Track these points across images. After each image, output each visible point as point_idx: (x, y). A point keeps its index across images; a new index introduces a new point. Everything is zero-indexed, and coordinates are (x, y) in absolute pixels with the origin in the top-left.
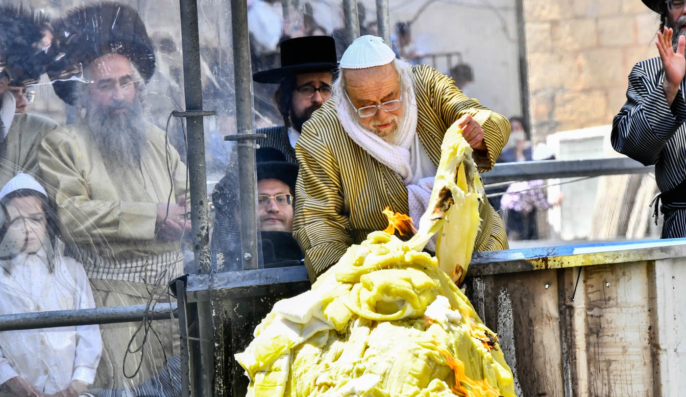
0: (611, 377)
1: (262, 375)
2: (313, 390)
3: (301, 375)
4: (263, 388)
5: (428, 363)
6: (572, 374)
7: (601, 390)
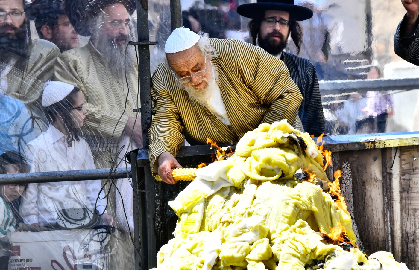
0: (416, 220)
1: (186, 215)
2: (219, 225)
3: (211, 215)
4: (186, 223)
5: (295, 209)
6: (390, 217)
7: (410, 228)
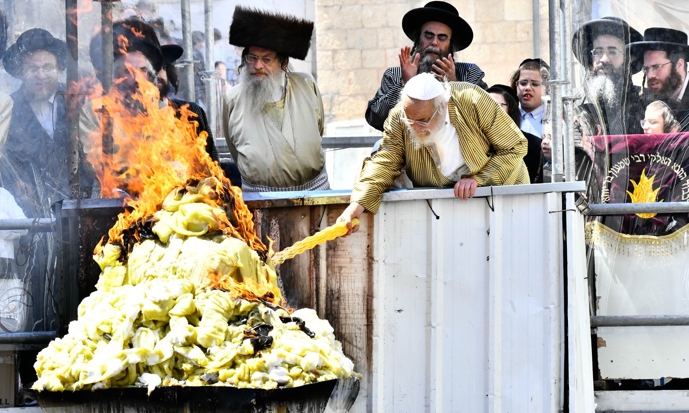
0: (342, 277)
1: (110, 268)
2: (143, 279)
3: (135, 269)
4: (109, 277)
5: (220, 264)
6: (316, 275)
7: (335, 286)
